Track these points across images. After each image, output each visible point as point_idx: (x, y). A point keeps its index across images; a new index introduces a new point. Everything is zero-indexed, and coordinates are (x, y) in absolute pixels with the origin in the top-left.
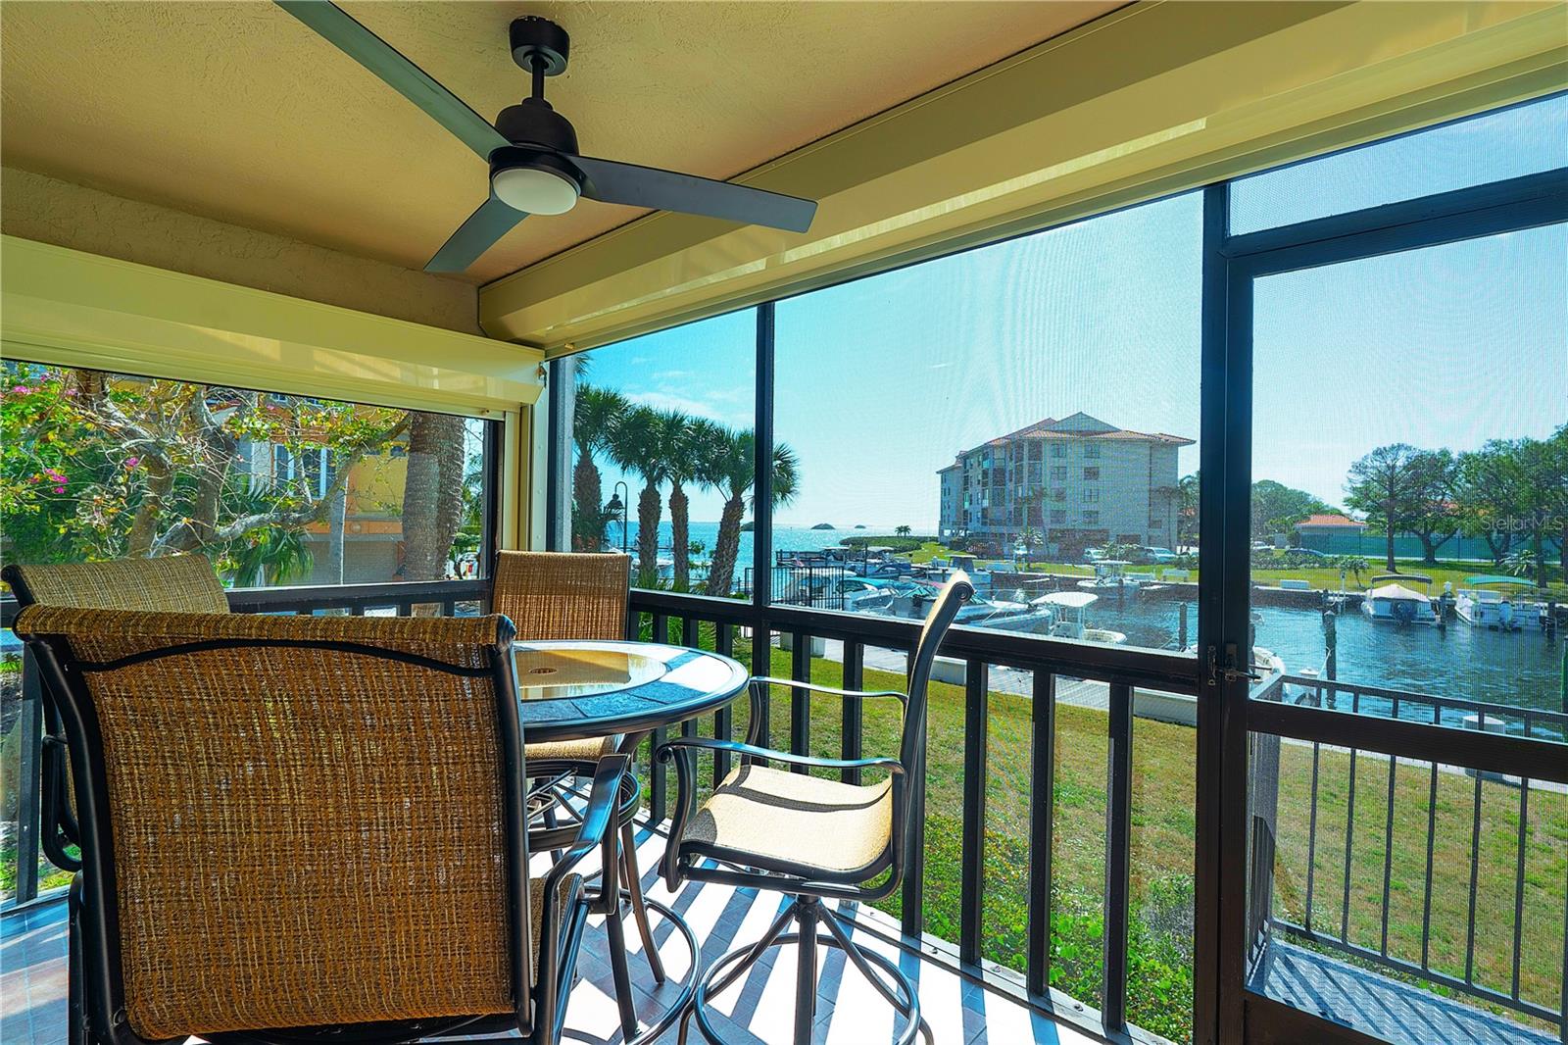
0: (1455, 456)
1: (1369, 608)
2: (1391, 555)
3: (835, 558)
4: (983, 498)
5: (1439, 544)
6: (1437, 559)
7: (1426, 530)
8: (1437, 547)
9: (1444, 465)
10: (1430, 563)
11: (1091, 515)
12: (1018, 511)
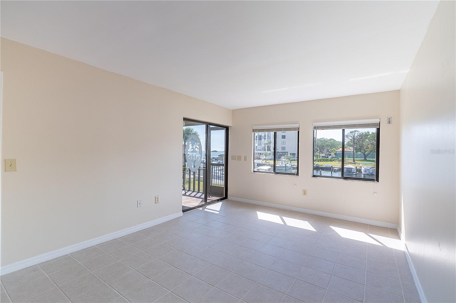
0: (370, 133)
2: (354, 158)
3: (215, 160)
4: (256, 143)
5: (367, 155)
6: (367, 159)
7: (364, 151)
8: (367, 156)
9: (368, 135)
10: (365, 160)
11: (284, 148)
12: (265, 147)
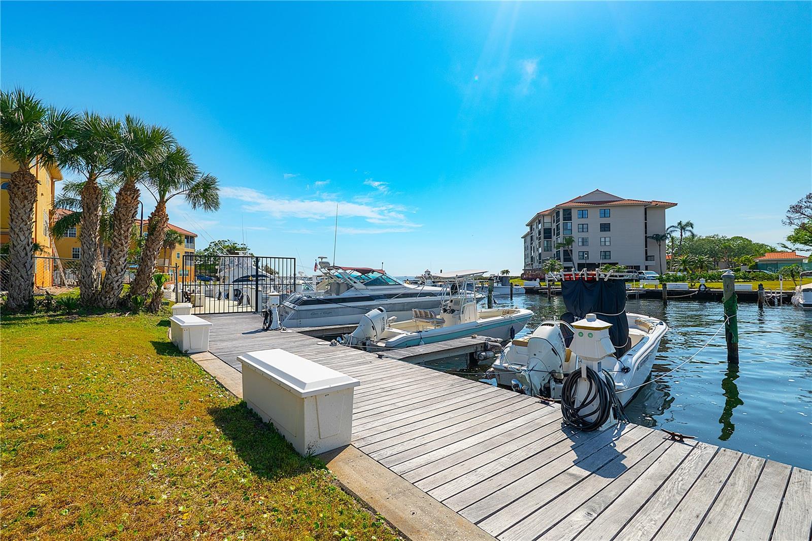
1: (799, 299)
11: (606, 253)
